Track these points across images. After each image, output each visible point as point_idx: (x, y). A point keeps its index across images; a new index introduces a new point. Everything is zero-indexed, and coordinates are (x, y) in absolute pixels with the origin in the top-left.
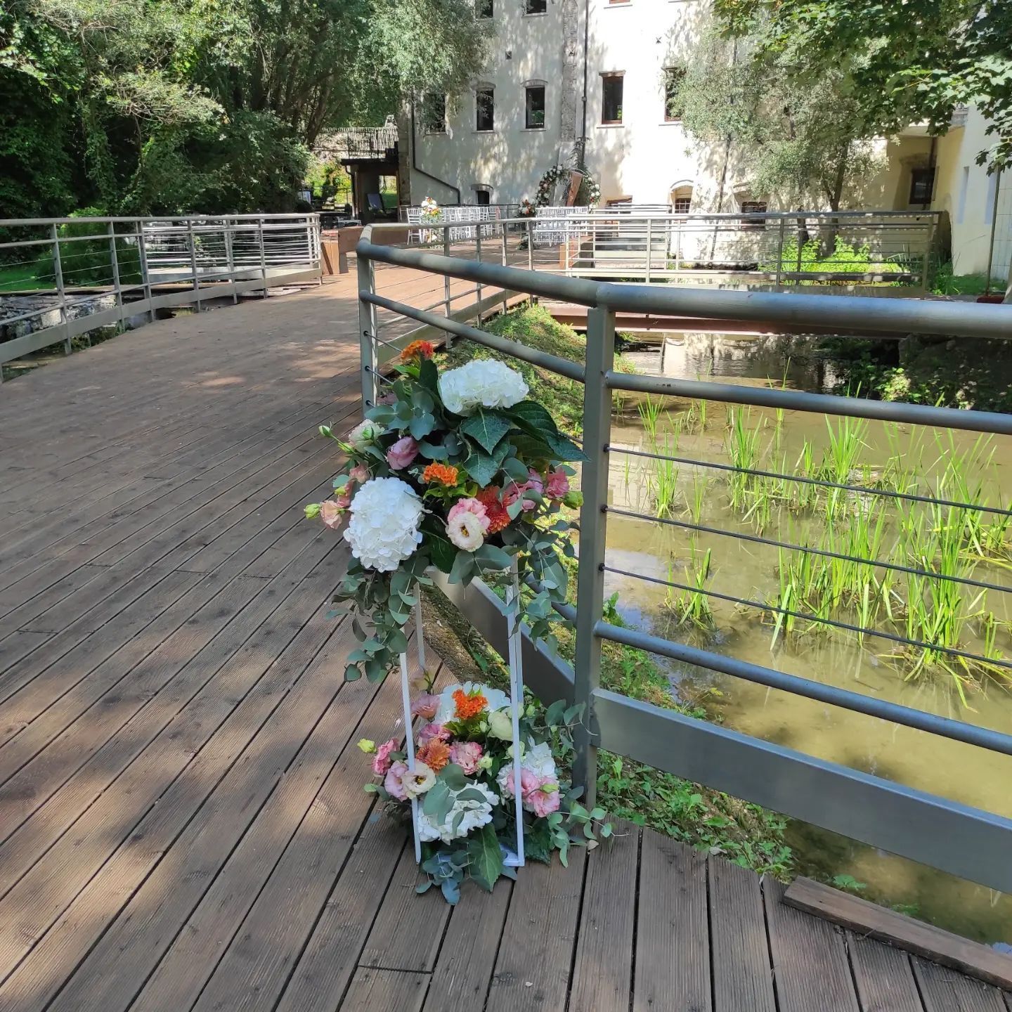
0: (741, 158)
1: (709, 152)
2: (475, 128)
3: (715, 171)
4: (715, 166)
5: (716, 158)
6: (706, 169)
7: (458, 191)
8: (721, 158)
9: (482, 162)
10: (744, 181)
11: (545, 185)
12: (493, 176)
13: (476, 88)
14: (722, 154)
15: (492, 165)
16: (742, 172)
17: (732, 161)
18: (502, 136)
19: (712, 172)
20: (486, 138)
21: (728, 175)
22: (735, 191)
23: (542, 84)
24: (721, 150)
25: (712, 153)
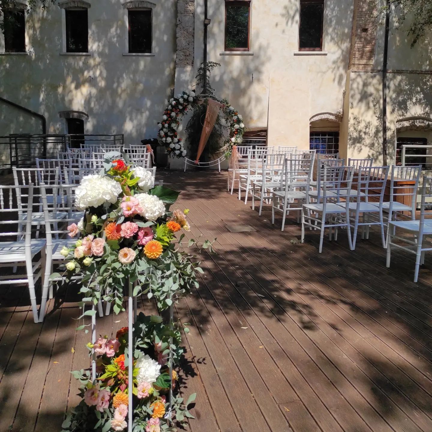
0: (399, 91)
1: (361, 83)
2: (64, 50)
3: (371, 105)
4: (371, 99)
5: (371, 90)
6: (361, 100)
7: (42, 118)
8: (377, 90)
9: (73, 86)
10: (408, 115)
11: (173, 114)
12: (88, 101)
13: (65, 6)
14: (377, 86)
15: (85, 90)
16: (402, 106)
17: (391, 94)
18: (98, 59)
19: (368, 104)
20: (78, 61)
21: (389, 109)
22: (399, 126)
23: (149, 6)
24: (375, 81)
25: (365, 85)
